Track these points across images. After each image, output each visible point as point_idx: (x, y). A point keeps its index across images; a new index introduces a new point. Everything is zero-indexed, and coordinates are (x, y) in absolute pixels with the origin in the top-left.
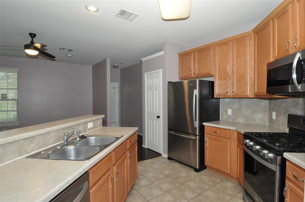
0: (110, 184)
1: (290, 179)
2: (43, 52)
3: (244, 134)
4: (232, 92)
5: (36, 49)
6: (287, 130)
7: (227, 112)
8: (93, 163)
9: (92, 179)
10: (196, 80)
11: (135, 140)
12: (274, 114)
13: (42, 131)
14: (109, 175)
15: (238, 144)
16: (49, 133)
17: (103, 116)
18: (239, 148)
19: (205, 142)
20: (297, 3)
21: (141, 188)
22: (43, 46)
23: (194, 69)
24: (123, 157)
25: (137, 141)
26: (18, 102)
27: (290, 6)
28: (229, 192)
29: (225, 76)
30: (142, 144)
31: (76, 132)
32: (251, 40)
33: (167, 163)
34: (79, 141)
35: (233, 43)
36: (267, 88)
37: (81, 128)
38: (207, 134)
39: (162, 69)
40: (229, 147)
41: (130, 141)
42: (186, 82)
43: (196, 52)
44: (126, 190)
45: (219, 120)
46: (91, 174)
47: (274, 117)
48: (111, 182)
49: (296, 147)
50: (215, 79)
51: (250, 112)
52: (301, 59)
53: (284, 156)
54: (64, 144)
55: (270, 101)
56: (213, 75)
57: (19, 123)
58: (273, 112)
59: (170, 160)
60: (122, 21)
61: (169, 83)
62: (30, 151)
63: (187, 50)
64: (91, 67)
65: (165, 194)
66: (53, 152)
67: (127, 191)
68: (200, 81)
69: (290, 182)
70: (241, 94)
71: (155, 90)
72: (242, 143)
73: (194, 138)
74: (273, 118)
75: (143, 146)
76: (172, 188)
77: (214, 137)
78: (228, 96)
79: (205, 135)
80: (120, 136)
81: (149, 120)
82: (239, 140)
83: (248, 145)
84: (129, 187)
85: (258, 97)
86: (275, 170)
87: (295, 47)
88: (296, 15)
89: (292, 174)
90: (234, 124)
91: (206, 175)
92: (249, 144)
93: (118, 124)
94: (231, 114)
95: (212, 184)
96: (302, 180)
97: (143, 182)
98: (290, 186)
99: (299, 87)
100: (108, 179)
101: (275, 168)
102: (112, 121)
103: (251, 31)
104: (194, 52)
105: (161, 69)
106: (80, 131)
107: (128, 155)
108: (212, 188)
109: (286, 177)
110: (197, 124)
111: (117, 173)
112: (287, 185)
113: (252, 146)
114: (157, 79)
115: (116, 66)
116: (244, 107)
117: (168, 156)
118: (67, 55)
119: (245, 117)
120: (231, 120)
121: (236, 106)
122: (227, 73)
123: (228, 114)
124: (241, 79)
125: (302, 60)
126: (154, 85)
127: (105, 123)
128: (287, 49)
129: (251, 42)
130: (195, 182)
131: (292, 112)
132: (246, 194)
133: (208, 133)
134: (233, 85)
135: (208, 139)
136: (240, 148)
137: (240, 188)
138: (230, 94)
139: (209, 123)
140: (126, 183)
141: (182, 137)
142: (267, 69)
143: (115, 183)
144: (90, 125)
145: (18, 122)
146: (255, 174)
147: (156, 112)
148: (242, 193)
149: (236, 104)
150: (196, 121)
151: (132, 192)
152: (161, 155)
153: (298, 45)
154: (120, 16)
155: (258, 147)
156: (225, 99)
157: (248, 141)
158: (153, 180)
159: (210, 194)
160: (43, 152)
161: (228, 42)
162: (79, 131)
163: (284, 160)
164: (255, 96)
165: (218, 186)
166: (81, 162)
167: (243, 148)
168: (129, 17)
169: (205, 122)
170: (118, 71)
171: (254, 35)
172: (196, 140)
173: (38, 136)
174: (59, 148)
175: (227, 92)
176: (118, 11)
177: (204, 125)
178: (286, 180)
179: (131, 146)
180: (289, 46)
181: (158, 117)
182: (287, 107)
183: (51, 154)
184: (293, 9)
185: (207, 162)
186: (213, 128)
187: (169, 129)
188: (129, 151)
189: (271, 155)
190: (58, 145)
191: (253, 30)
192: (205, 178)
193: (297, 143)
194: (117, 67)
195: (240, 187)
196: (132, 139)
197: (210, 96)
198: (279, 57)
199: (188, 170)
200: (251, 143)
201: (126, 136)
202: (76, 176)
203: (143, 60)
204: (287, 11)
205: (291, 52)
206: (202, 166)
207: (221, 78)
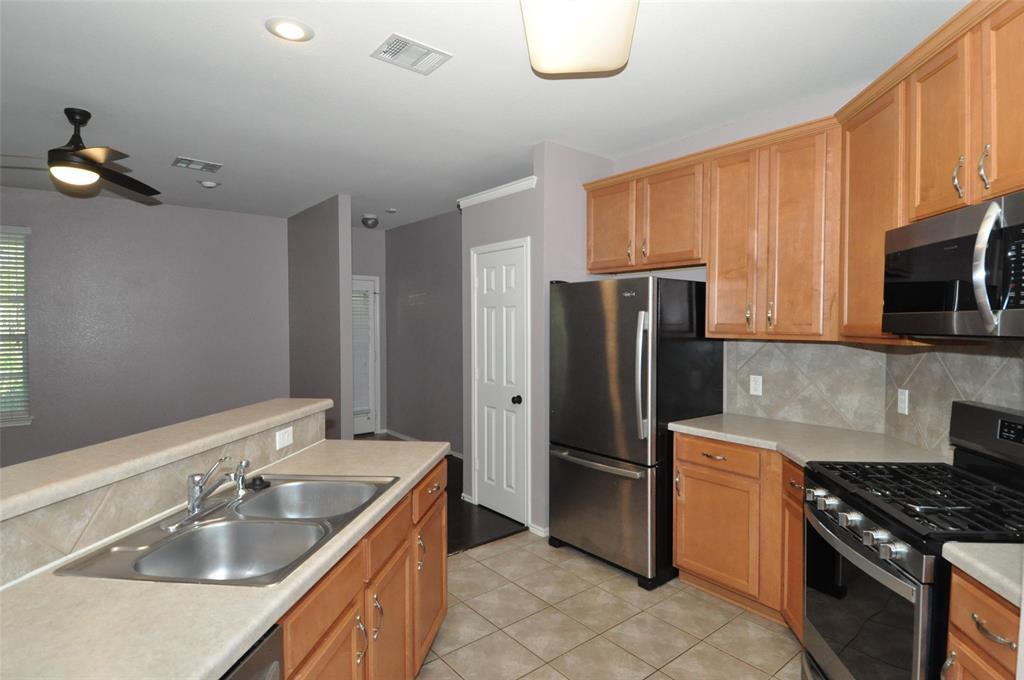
0: (355, 652)
1: (964, 634)
2: (114, 177)
3: (806, 468)
4: (763, 319)
5: (90, 164)
6: (947, 456)
7: (746, 386)
8: (294, 593)
9: (293, 649)
10: (647, 279)
11: (438, 488)
12: (904, 397)
13: (113, 473)
14: (354, 622)
15: (786, 497)
16: (138, 476)
17: (328, 403)
18: (787, 512)
19: (674, 488)
20: (993, 33)
21: (460, 653)
22: (113, 155)
23: (640, 240)
24: (399, 553)
25: (445, 489)
26: (27, 345)
27: (967, 39)
28: (757, 661)
29: (743, 268)
30: (462, 491)
31: (232, 475)
32: (829, 149)
33: (547, 559)
34: (245, 498)
35: (770, 157)
36: (884, 316)
37: (250, 452)
38: (681, 460)
39: (529, 238)
40: (755, 507)
41: (423, 494)
42: (608, 283)
43: (646, 181)
44: (408, 663)
45: (721, 412)
46: (289, 631)
47: (904, 407)
48: (358, 647)
49: (981, 522)
50: (708, 275)
51: (824, 388)
52: (1002, 226)
53: (945, 555)
54: (192, 515)
55: (890, 355)
56: (702, 262)
57: (32, 417)
58: (899, 390)
59: (555, 546)
60: (394, 76)
61: (557, 285)
62: (70, 547)
63: (616, 172)
64: (286, 220)
65: (541, 670)
66: (155, 547)
67: (414, 665)
68: (659, 281)
69: (966, 644)
70: (795, 330)
71: (506, 307)
72: (801, 498)
73: (638, 475)
74: (900, 411)
75: (465, 496)
76: (566, 649)
77: (705, 471)
78: (752, 333)
79: (676, 463)
80: (390, 479)
81: (486, 408)
82: (789, 487)
83: (821, 507)
84: (421, 651)
85: (853, 340)
86: (913, 600)
87: (981, 182)
88: (989, 73)
89: (971, 618)
90: (771, 427)
91: (679, 600)
92: (825, 504)
93: (379, 417)
94: (759, 393)
95: (697, 631)
96: (1007, 640)
97: (465, 630)
98: (962, 655)
99: (996, 319)
100: (349, 636)
101: (913, 592)
102: (355, 409)
103: (829, 119)
104: (637, 182)
105: (526, 236)
106: (248, 465)
107: (417, 540)
108: (698, 648)
109: (950, 626)
110: (647, 428)
111: (380, 611)
112: (954, 653)
113: (832, 512)
114: (513, 272)
115: (370, 222)
116: (805, 371)
117: (550, 531)
118: (200, 182)
119: (805, 401)
120: (760, 414)
121: (776, 366)
122: (750, 257)
123: (752, 392)
124: (797, 279)
125: (1005, 228)
126: (504, 290)
127: (332, 428)
128: (956, 186)
129: (830, 155)
130: (641, 623)
131: (964, 392)
132: (812, 668)
133: (684, 457)
134: (769, 298)
135: (684, 478)
136: (793, 513)
137: (791, 646)
138: (758, 327)
139: (690, 425)
140: (408, 640)
141: (596, 470)
142: (886, 250)
143: (371, 647)
144: (283, 438)
145: (30, 414)
146: (839, 593)
147: (509, 382)
148: (797, 661)
149: (778, 359)
150: (645, 416)
151: (430, 666)
152: (527, 529)
153: (994, 176)
154: (387, 56)
155: (855, 517)
156: (739, 343)
157: (820, 492)
158: (501, 621)
159: (691, 667)
160: (115, 549)
161: (754, 150)
162: (244, 463)
163: (944, 569)
164: (841, 335)
165: (718, 638)
166: (254, 590)
167: (804, 515)
168: (418, 60)
169: (674, 420)
170: (378, 237)
171: (840, 129)
172: (644, 480)
173: (100, 492)
174: (172, 529)
175: (748, 319)
176: (380, 41)
177: (672, 432)
178: (950, 633)
179: (425, 511)
180: (960, 176)
181: (517, 400)
182: (947, 376)
183: (145, 554)
184: (979, 52)
185: (681, 556)
186: (699, 443)
187: (555, 443)
188: (419, 529)
189: (901, 548)
190: (170, 519)
191: (836, 115)
192: (673, 609)
193: (984, 506)
194: (376, 223)
195: (790, 641)
196: (430, 485)
197: (691, 331)
198: (926, 212)
199: (618, 581)
200: (833, 502)
201: (409, 480)
202: (238, 647)
203: (464, 203)
204: (955, 57)
205: (969, 197)
206: (666, 570)
207: (728, 272)
